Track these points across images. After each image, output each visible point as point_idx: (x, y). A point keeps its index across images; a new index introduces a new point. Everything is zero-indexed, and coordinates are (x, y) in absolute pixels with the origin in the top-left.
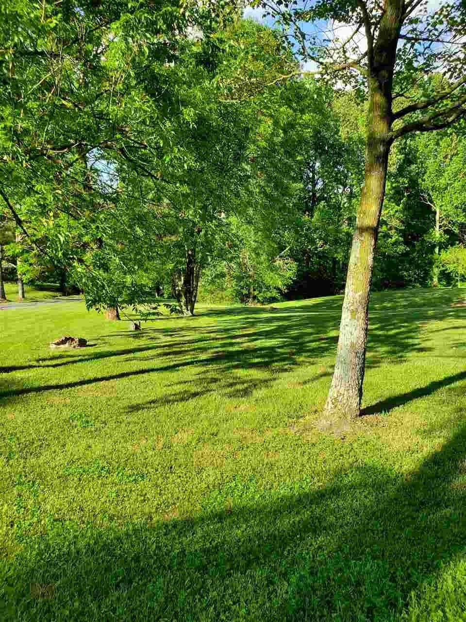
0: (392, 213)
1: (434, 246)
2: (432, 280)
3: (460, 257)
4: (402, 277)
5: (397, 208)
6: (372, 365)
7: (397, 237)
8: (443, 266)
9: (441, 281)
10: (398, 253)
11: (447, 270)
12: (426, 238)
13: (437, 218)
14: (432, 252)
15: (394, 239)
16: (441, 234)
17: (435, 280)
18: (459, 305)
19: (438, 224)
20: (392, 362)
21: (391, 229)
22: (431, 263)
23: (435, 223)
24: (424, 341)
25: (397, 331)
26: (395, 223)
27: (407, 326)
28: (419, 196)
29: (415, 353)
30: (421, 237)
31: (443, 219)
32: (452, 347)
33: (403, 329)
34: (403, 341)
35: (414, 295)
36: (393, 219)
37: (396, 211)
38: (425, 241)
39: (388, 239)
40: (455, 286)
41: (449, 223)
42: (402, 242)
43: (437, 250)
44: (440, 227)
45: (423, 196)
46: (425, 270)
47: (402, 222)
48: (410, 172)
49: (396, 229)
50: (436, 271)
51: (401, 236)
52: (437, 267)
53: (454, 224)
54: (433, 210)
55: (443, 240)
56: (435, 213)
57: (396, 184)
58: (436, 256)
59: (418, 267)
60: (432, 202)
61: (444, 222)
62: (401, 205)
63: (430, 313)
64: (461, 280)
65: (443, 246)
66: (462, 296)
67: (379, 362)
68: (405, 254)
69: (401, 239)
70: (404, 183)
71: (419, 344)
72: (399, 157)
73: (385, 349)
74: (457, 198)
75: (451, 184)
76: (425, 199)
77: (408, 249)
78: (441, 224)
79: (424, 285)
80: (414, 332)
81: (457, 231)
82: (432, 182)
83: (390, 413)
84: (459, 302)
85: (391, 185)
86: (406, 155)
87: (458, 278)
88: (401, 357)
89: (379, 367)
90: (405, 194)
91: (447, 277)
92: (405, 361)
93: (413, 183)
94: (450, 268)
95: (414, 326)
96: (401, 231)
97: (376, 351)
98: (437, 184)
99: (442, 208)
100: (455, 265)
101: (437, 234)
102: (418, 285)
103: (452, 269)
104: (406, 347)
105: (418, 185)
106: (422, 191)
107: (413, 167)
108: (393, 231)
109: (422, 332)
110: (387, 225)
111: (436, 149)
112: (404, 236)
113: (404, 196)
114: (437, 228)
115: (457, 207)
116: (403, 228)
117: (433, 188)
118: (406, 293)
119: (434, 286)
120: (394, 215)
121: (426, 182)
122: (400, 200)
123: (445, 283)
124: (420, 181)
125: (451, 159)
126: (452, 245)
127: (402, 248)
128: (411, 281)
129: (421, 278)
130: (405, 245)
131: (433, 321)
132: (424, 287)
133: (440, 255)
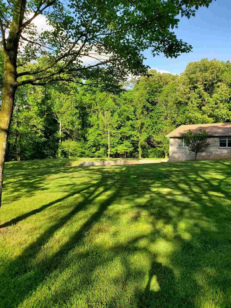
0: (39, 122)
1: (59, 139)
2: (58, 155)
3: (70, 145)
4: (44, 153)
5: (41, 120)
6: (16, 199)
7: (41, 134)
8: (63, 148)
9: (62, 155)
10: (41, 141)
11: (64, 150)
12: (55, 135)
13: (60, 126)
14: (58, 142)
15: (39, 135)
16: (62, 134)
17: (59, 155)
18: (69, 167)
19: (60, 129)
20: (27, 196)
21: (38, 129)
22: (57, 147)
23: (59, 129)
24: (46, 185)
25: (35, 180)
26: (40, 127)
27: (41, 177)
28: (52, 115)
29: (39, 191)
30: (53, 134)
31: (63, 127)
32: (58, 187)
33: (38, 179)
34: (36, 185)
35: (49, 162)
36: (39, 125)
37: (41, 121)
38: (54, 136)
39: (36, 134)
40: (68, 157)
41: (66, 129)
42: (44, 136)
43: (60, 141)
44: (62, 130)
45: (54, 115)
46: (55, 150)
47: (44, 127)
48: (48, 103)
49: (41, 129)
50: (60, 150)
51: (43, 133)
52: (60, 149)
53: (67, 130)
54: (58, 122)
55: (63, 137)
56: (59, 124)
57: (41, 108)
58: (60, 144)
59: (51, 148)
60: (58, 118)
61: (63, 128)
62: (43, 119)
63: (53, 171)
64: (70, 155)
65: (63, 139)
66: (70, 162)
67: (20, 197)
68: (45, 142)
69: (43, 135)
70: (44, 108)
71: (43, 186)
72: (42, 95)
73: (26, 190)
74: (68, 118)
75: (66, 112)
76: (54, 117)
77: (47, 140)
78: (62, 129)
79: (54, 157)
80: (42, 180)
81: (69, 133)
82: (58, 109)
83: (16, 225)
84: (68, 165)
85: (38, 109)
86: (46, 95)
87: (69, 154)
88: (33, 193)
89: (19, 200)
90: (46, 114)
91: (65, 154)
92: (33, 195)
93: (49, 109)
94: (66, 149)
95: (44, 177)
96: (43, 131)
97: (21, 192)
98: (60, 111)
99: (62, 122)
100: (68, 148)
101: (60, 134)
102: (52, 157)
103: (66, 150)
104: (37, 188)
105: (51, 110)
106: (53, 113)
107: (49, 101)
108: (39, 130)
109: (46, 180)
110: (36, 127)
111: (59, 95)
112: (45, 133)
113: (45, 114)
114: (60, 131)
115: (68, 122)
116: (44, 129)
117: (58, 112)
118: (45, 161)
119: (59, 158)
120: (39, 123)
121: (55, 109)
122: (43, 116)
123: (64, 156)
124: (52, 108)
125: (66, 101)
126: (67, 139)
127: (44, 139)
128: (48, 155)
129: (53, 154)
130: (45, 138)
131: (53, 175)
132: (54, 158)
133: (61, 143)
